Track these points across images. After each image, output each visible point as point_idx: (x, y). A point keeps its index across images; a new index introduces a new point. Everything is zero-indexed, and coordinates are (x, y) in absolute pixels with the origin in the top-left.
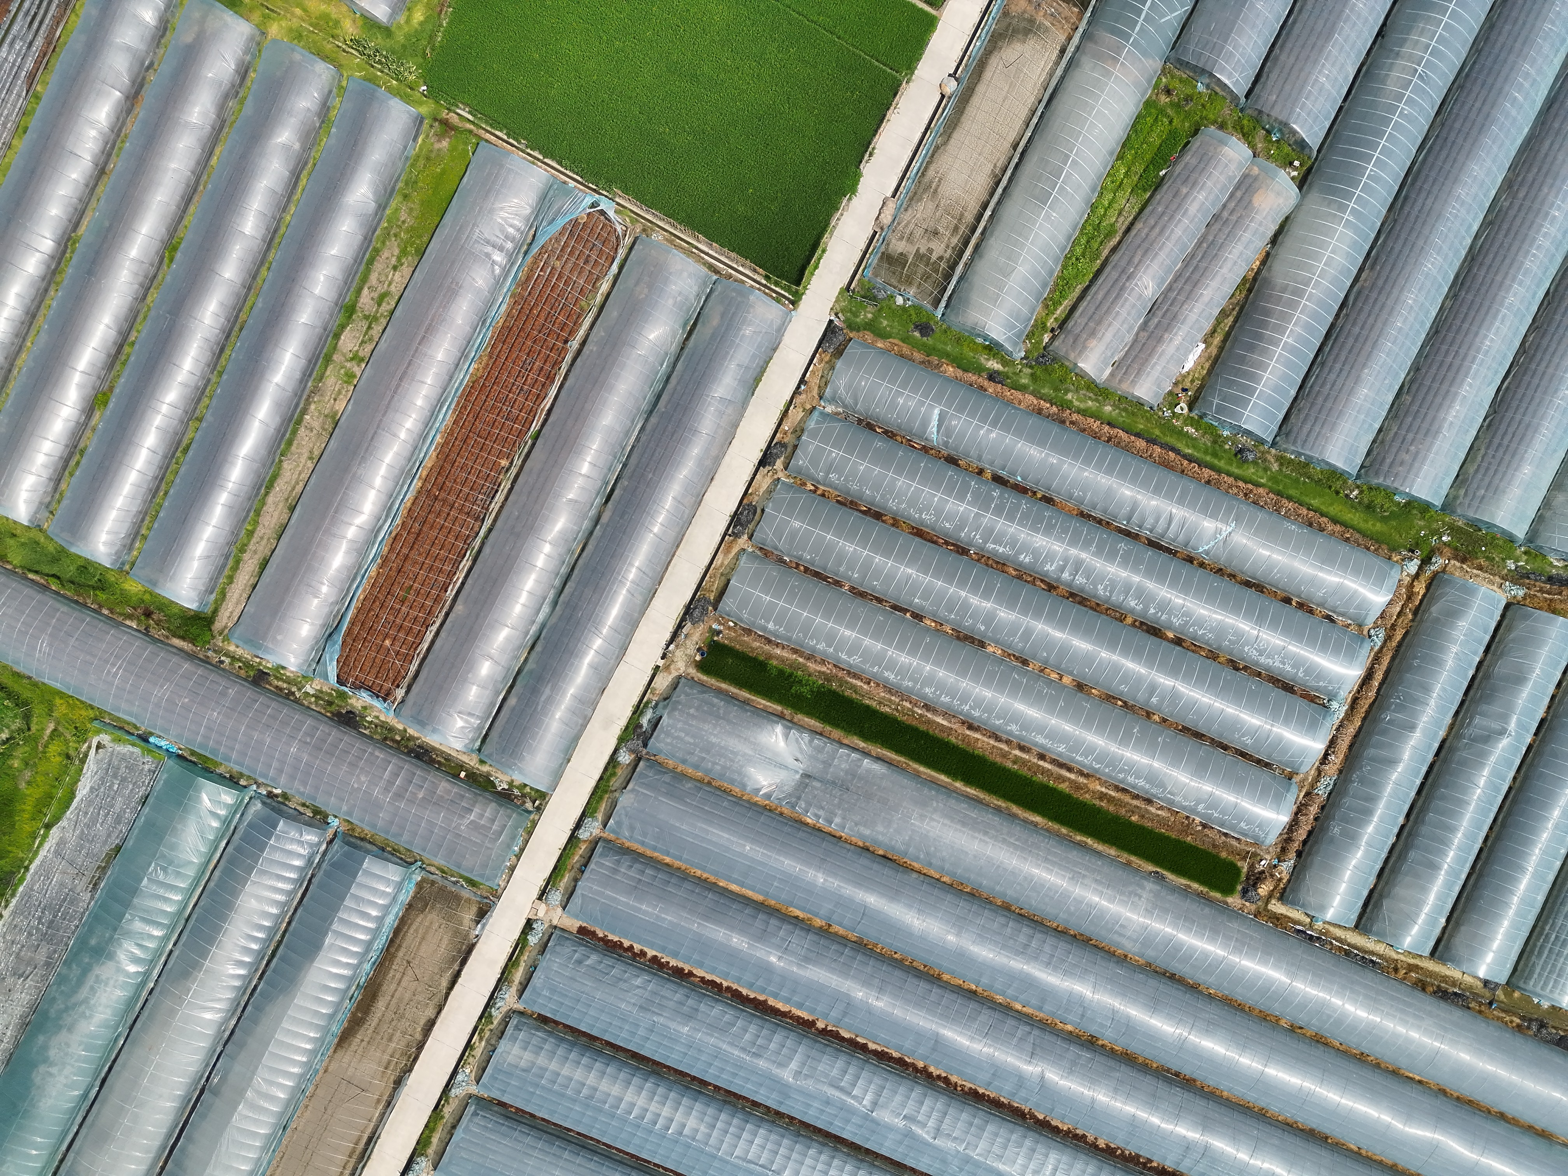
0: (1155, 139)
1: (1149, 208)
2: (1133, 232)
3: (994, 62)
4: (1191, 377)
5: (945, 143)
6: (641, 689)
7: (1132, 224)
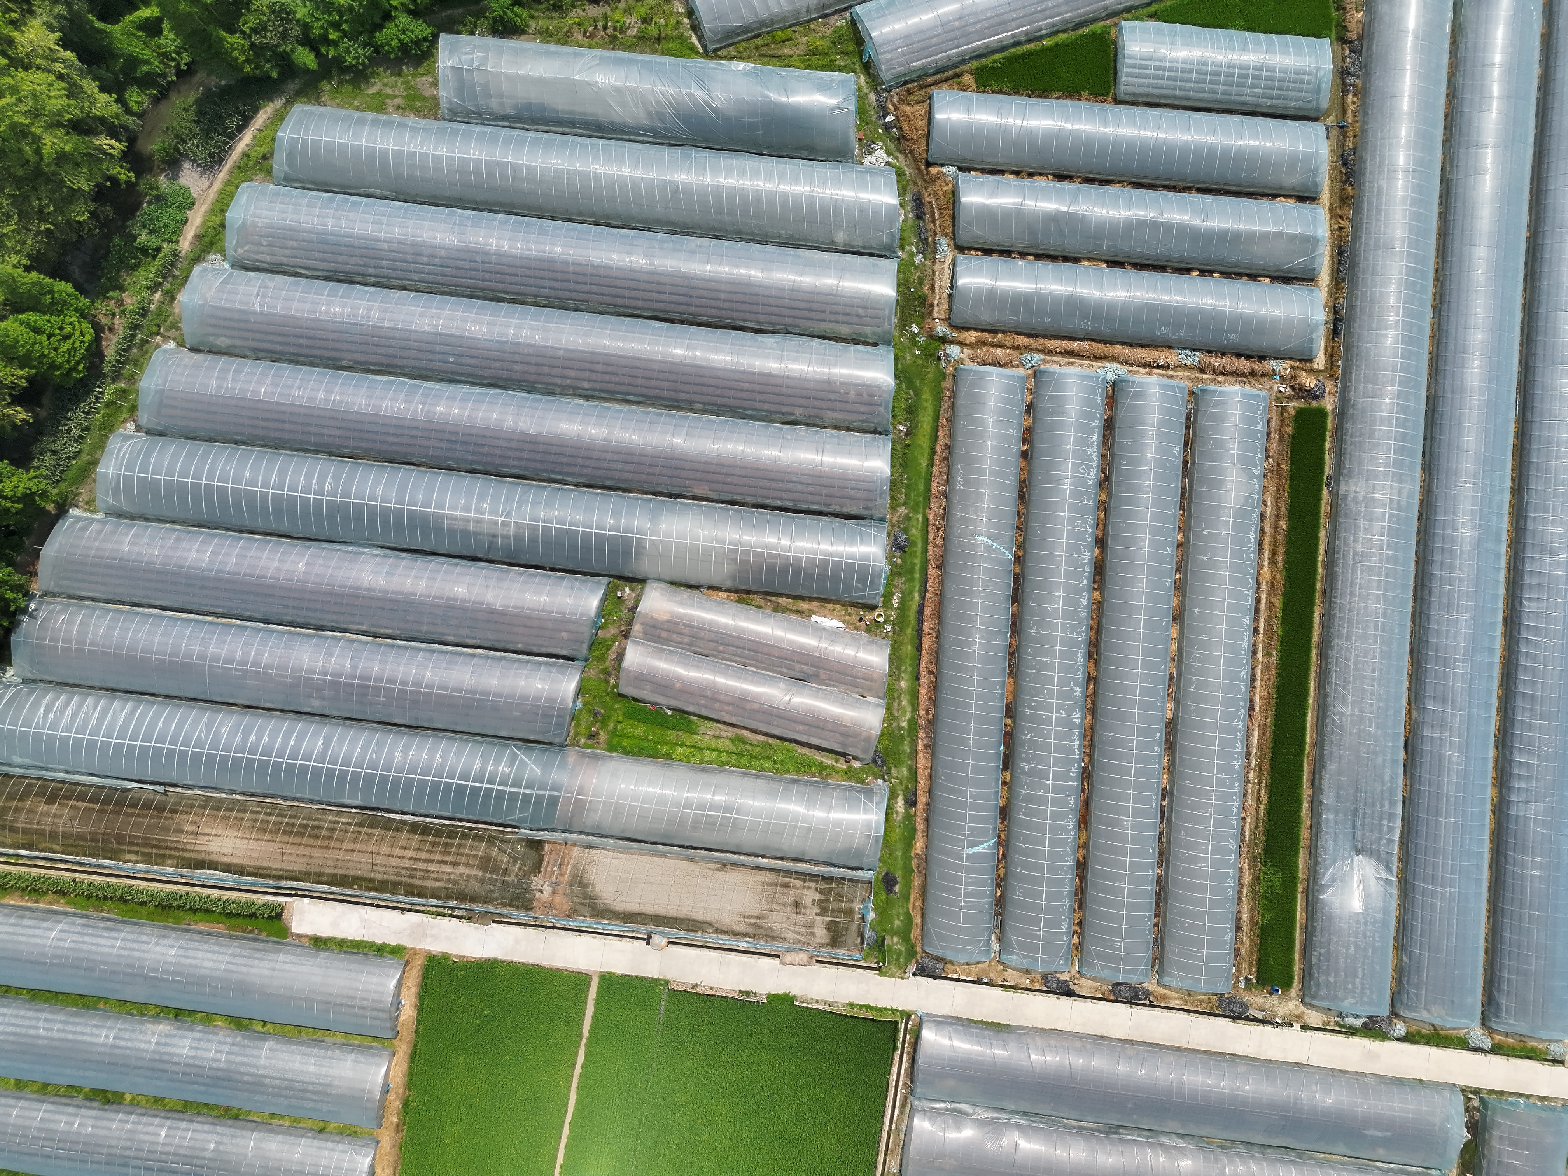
0: (639, 731)
1: (704, 712)
2: (734, 720)
3: (620, 906)
4: (847, 618)
5: (710, 924)
6: (1329, 1036)
7: (725, 723)
